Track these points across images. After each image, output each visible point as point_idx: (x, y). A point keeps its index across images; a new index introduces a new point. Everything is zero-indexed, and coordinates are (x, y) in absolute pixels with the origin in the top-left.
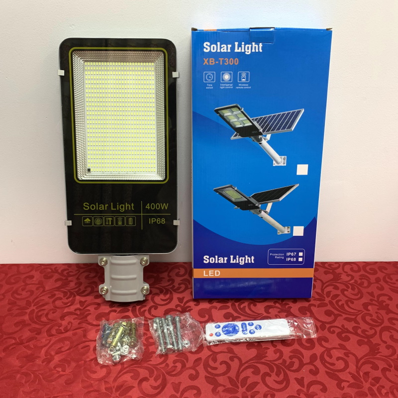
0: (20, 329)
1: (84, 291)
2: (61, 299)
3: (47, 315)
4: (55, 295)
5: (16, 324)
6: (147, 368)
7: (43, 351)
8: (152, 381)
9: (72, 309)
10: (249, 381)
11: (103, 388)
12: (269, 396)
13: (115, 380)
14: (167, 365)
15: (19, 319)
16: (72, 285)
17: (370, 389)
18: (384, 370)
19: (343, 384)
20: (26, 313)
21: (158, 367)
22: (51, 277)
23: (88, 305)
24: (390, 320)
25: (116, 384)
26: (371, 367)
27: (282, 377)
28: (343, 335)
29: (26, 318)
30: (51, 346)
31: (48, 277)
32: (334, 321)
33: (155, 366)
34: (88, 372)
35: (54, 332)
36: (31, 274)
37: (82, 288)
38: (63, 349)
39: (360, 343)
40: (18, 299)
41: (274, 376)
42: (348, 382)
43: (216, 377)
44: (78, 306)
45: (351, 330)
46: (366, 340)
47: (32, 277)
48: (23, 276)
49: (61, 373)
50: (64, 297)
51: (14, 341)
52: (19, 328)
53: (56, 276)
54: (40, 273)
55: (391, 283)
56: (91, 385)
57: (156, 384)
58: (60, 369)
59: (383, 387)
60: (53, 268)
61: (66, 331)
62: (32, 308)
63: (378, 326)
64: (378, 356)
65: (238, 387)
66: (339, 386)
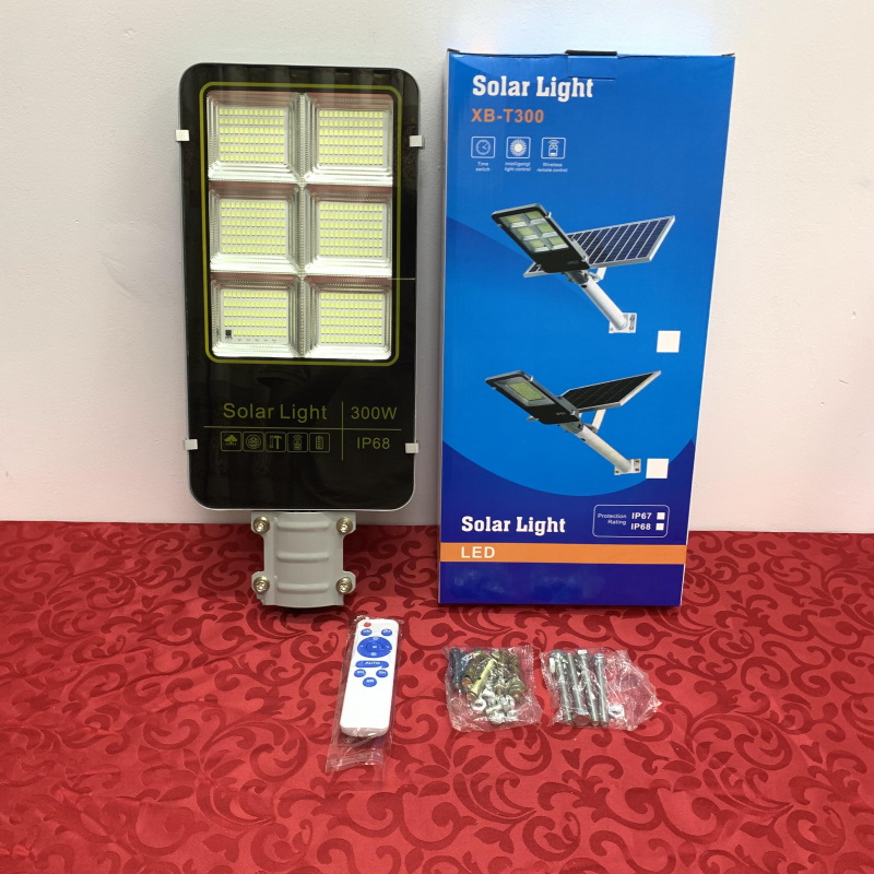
0: (20, 649)
1: (153, 578)
2: (104, 591)
3: (75, 622)
4: (93, 583)
5: (14, 638)
6: (271, 727)
7: (67, 689)
8: (279, 753)
9: (128, 610)
10: (471, 755)
11: (181, 762)
12: (508, 782)
13: (206, 748)
14: (312, 722)
15: (18, 628)
16: (130, 564)
17: (707, 774)
18: (741, 739)
19: (655, 764)
20: (33, 617)
21: (294, 725)
22: (86, 549)
23: (160, 605)
24: (767, 646)
25: (208, 755)
26: (716, 734)
27: (536, 748)
28: (669, 673)
29: (34, 626)
30: (81, 682)
31: (79, 548)
32: (654, 645)
33: (287, 724)
34: (153, 734)
35: (88, 654)
36: (46, 541)
37: (149, 571)
38: (105, 688)
39: (699, 688)
40: (17, 590)
41: (521, 746)
42: (666, 759)
43: (406, 746)
44: (140, 606)
45: (686, 664)
46: (713, 683)
47: (48, 547)
48: (30, 546)
49: (101, 732)
50: (111, 587)
51: (7, 671)
52: (17, 646)
53: (97, 546)
54: (66, 540)
55: (780, 574)
56: (158, 757)
57: (285, 758)
58: (98, 726)
59: (734, 771)
60: (92, 529)
61: (113, 652)
62: (47, 607)
63: (741, 657)
64: (732, 713)
65: (448, 765)
66: (648, 767)
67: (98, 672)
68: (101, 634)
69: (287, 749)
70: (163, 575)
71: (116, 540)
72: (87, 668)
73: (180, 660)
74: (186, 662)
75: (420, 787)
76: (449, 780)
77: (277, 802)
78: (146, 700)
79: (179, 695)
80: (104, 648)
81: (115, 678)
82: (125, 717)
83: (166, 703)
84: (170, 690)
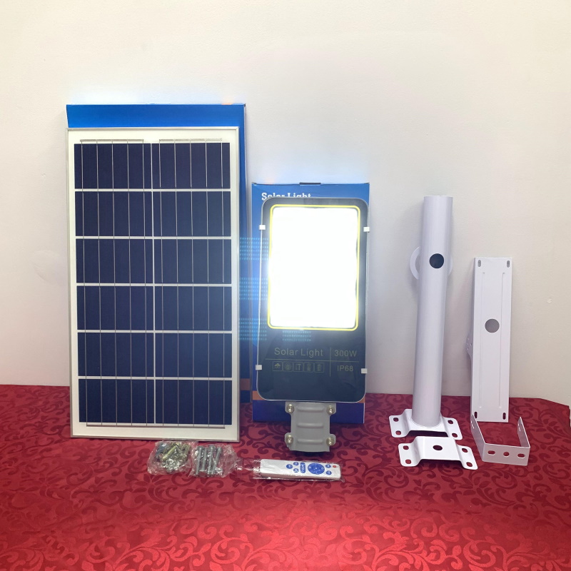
67: (13, 445)
68: (19, 430)
69: (84, 474)
70: (54, 407)
71: (37, 393)
72: (9, 443)
73: (50, 440)
74: (52, 442)
75: (134, 489)
76: (147, 487)
77: (72, 493)
78: (31, 455)
79: (45, 454)
80: (19, 436)
81: (20, 447)
82: (20, 462)
83: (39, 457)
84: (42, 452)
